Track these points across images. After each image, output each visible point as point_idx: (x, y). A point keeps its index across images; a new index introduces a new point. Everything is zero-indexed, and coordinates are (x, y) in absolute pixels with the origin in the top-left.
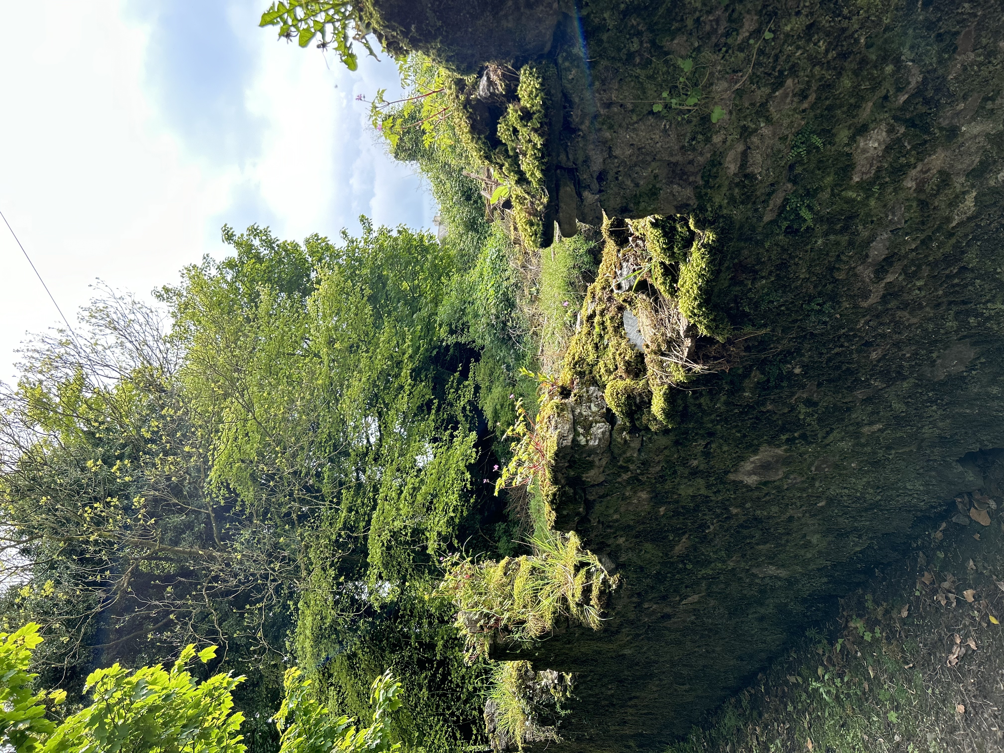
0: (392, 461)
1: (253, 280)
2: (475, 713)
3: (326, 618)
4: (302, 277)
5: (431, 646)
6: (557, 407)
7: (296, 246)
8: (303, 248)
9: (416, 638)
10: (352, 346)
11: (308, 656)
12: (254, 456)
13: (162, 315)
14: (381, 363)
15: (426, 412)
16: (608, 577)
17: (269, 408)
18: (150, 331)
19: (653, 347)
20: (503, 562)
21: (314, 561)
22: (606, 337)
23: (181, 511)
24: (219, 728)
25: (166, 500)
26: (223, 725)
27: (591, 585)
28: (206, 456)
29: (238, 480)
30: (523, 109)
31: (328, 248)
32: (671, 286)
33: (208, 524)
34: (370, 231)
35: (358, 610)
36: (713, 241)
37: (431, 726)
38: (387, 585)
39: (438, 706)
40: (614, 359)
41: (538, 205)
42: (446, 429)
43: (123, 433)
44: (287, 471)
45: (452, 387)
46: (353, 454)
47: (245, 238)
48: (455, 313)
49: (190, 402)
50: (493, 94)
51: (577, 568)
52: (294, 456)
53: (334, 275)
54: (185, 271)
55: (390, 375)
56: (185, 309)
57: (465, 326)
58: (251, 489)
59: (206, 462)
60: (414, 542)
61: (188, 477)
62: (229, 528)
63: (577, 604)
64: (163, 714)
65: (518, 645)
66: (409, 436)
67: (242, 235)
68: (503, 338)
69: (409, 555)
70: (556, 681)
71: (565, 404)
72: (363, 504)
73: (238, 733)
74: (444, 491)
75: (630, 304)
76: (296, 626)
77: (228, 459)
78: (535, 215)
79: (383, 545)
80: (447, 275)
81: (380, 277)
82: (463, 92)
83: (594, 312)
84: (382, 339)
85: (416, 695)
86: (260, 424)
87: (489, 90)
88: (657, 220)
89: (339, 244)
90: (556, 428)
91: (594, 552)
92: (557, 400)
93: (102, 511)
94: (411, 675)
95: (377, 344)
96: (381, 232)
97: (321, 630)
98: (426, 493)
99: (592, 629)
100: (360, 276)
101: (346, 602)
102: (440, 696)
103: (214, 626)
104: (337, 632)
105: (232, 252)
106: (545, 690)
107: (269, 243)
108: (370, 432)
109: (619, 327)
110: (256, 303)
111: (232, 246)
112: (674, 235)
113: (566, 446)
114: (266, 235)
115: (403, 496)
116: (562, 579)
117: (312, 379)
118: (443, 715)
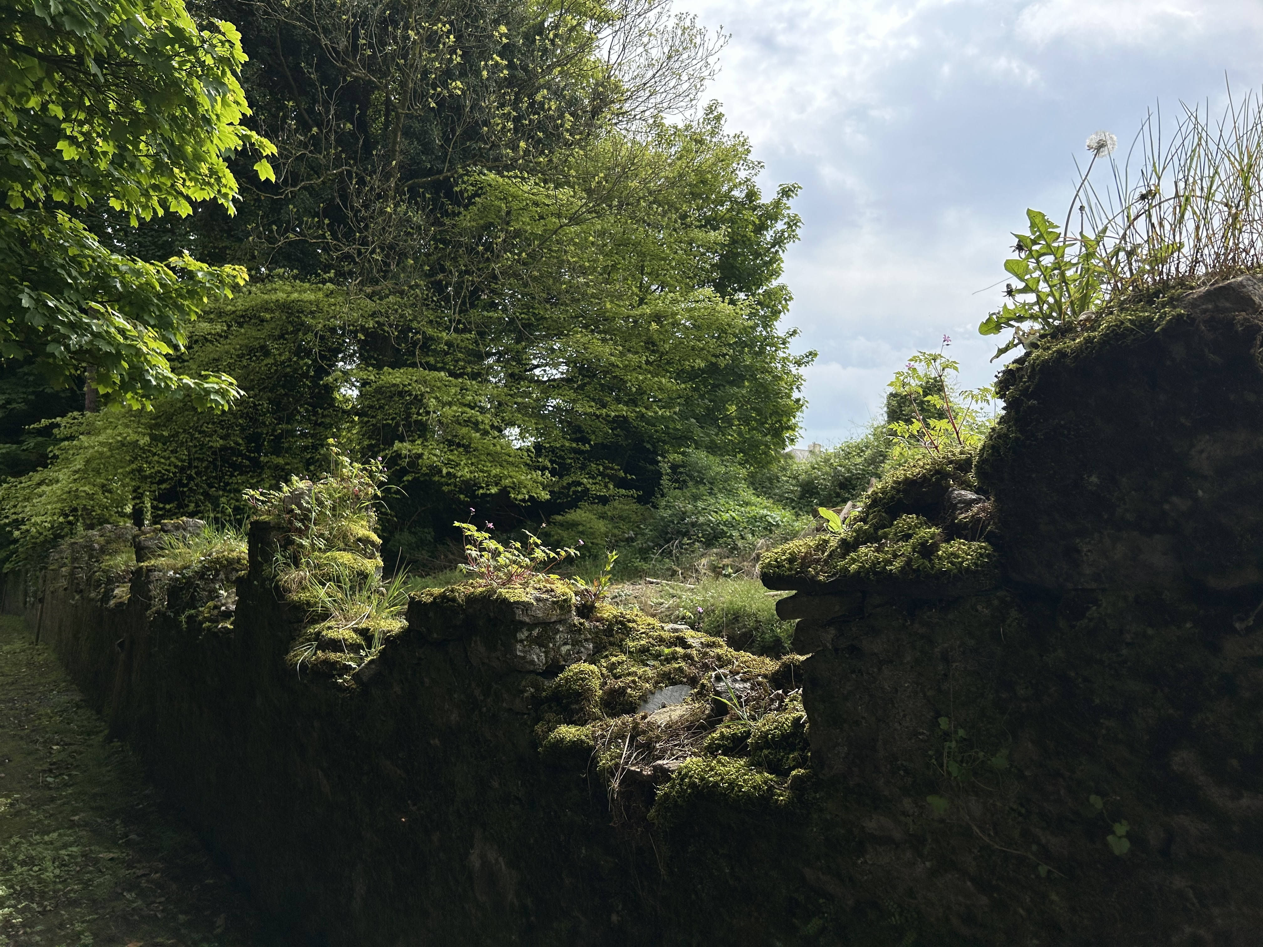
0: (511, 395)
1: (732, 221)
2: (192, 506)
3: (314, 318)
4: (739, 282)
5: (277, 450)
6: (565, 601)
7: (776, 273)
8: (775, 283)
9: (287, 431)
10: (654, 344)
11: (266, 297)
12: (515, 226)
13: (687, 114)
14: (633, 380)
15: (574, 436)
16: (352, 672)
17: (575, 244)
18: (668, 99)
19: (642, 725)
20: (374, 537)
21: (384, 302)
22: (656, 663)
23: (447, 140)
24: (173, 185)
25: (459, 120)
26: (176, 190)
27: (342, 651)
28: (514, 168)
29: (485, 208)
30: (935, 547)
31: (776, 313)
32: (719, 747)
33: (430, 172)
34: (799, 363)
35: (323, 357)
36: (777, 800)
37: (177, 452)
38: (355, 393)
39: (201, 460)
40: (629, 674)
41: (814, 569)
42: (552, 462)
43: (541, 68)
44: (496, 267)
45: (606, 468)
46: (519, 347)
47: (785, 212)
48: (699, 472)
49: (581, 148)
50: (954, 507)
51: (365, 633)
52: (516, 275)
53: (743, 320)
54: (741, 139)
55: (619, 391)
56: (696, 141)
57: (682, 485)
58: (474, 224)
59: (508, 168)
60: (408, 425)
61: (488, 146)
62: (424, 196)
63: (319, 633)
64: (187, 116)
65: (268, 558)
66: (544, 417)
67: (789, 208)
68: (667, 533)
69: (393, 419)
70: (223, 608)
71: (570, 611)
72: (457, 361)
73: (166, 208)
74: (474, 460)
75: (698, 693)
76: (302, 281)
77: (512, 196)
78: (802, 564)
79: (405, 386)
80: (747, 461)
81: (742, 378)
82: (957, 469)
83: (690, 647)
84: (663, 380)
85: (216, 431)
86: (555, 232)
87: (960, 502)
88: (803, 725)
89: (781, 327)
90: (538, 600)
91: (382, 653)
92: (575, 600)
93: (444, 44)
94: (240, 424)
95: (657, 375)
96: (798, 378)
97: (298, 312)
98: (470, 438)
99: (287, 653)
100: (742, 352)
101: (333, 342)
102: (213, 462)
103: (302, 181)
104: (296, 332)
105: (767, 197)
106: (213, 595)
107: (778, 241)
108: (547, 368)
109: (670, 679)
110: (705, 226)
111: (775, 196)
112: (784, 749)
113: (514, 613)
114: (789, 236)
115: (468, 410)
116: (352, 613)
117: (612, 296)
118: (190, 467)
